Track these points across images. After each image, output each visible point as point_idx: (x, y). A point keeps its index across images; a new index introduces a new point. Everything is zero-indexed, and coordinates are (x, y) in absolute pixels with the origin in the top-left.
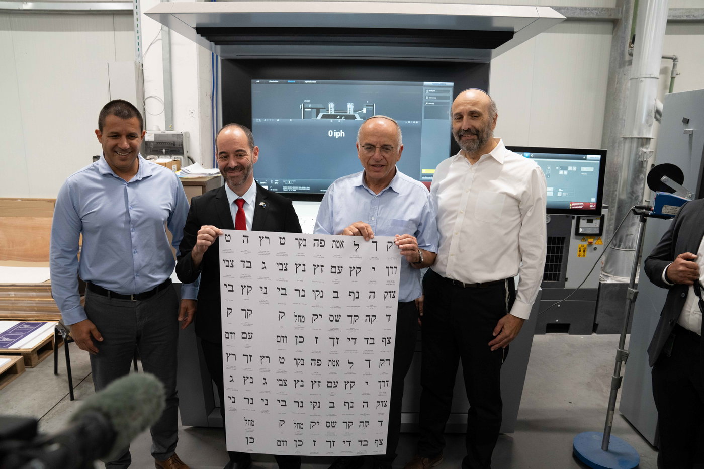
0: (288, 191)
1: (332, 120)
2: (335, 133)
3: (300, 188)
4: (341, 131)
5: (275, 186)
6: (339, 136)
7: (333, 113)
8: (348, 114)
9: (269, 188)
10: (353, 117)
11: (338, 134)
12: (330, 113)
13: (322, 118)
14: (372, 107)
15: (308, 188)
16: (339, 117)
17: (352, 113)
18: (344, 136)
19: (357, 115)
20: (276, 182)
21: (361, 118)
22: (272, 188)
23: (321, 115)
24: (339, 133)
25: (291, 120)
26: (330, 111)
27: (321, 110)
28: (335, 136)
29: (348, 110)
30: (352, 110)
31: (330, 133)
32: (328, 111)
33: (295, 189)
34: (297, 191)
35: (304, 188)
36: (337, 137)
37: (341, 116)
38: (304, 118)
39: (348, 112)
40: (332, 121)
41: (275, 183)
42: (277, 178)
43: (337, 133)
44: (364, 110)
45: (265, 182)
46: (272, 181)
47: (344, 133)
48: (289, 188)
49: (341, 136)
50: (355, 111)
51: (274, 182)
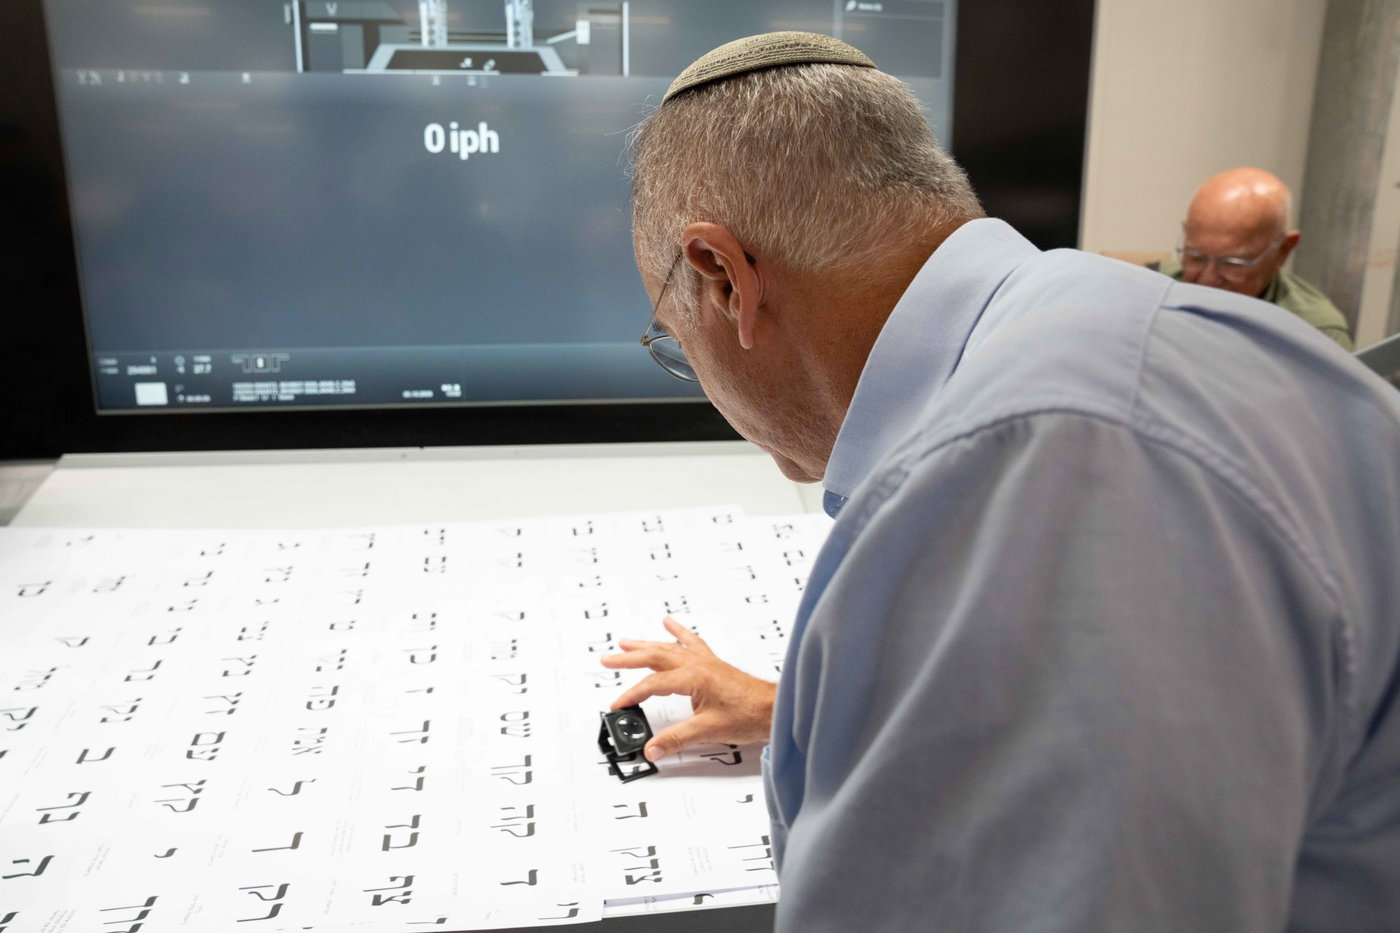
0: (260, 403)
1: (436, 76)
2: (454, 135)
3: (311, 388)
4: (483, 126)
5: (194, 384)
6: (473, 149)
7: (442, 44)
8: (510, 46)
9: (171, 394)
10: (530, 64)
11: (470, 142)
12: (425, 45)
13: (392, 65)
14: (611, 19)
15: (348, 387)
16: (468, 62)
17: (527, 46)
18: (495, 148)
19: (548, 55)
20: (203, 364)
21: (568, 66)
22: (185, 393)
23: (384, 53)
24: (471, 134)
25: (246, 77)
26: (425, 37)
27: (384, 30)
28: (454, 148)
29: (510, 29)
30: (526, 30)
31: (433, 139)
32: (416, 37)
33: (289, 390)
34: (301, 398)
35: (328, 387)
36: (464, 156)
37: (479, 61)
38: (306, 68)
39: (511, 39)
40: (436, 82)
41: (198, 369)
42: (203, 348)
43: (465, 135)
44: (582, 32)
45: (147, 363)
46: (180, 361)
47: (494, 136)
48: (264, 390)
49: (484, 149)
50: (539, 35)
51: (189, 365)
